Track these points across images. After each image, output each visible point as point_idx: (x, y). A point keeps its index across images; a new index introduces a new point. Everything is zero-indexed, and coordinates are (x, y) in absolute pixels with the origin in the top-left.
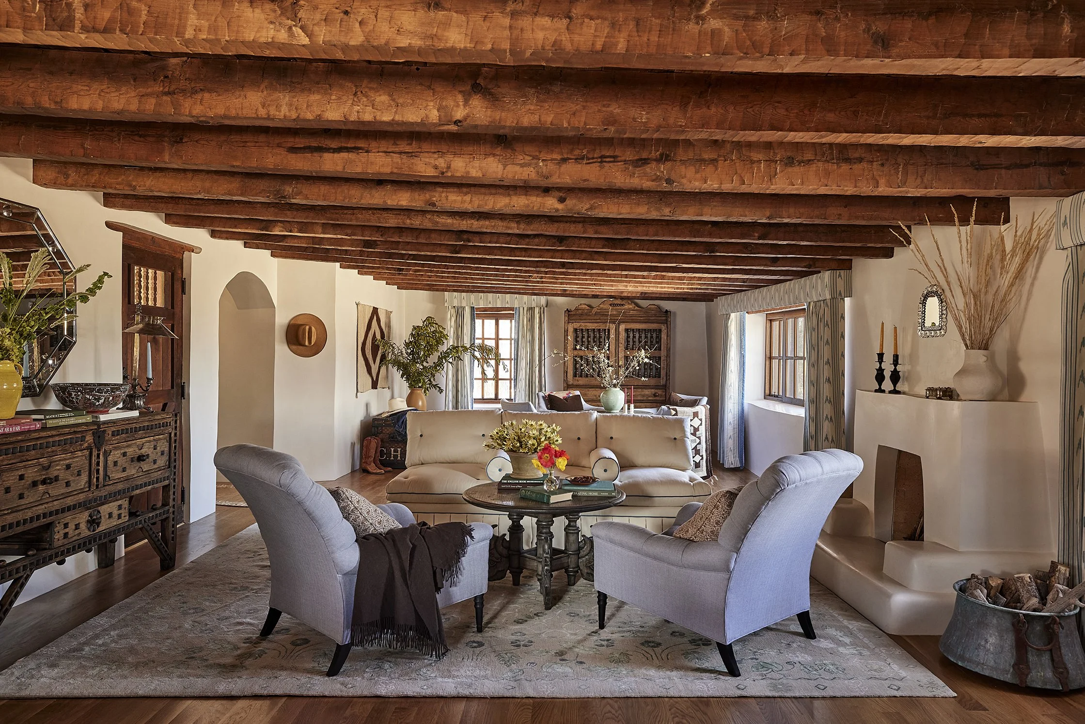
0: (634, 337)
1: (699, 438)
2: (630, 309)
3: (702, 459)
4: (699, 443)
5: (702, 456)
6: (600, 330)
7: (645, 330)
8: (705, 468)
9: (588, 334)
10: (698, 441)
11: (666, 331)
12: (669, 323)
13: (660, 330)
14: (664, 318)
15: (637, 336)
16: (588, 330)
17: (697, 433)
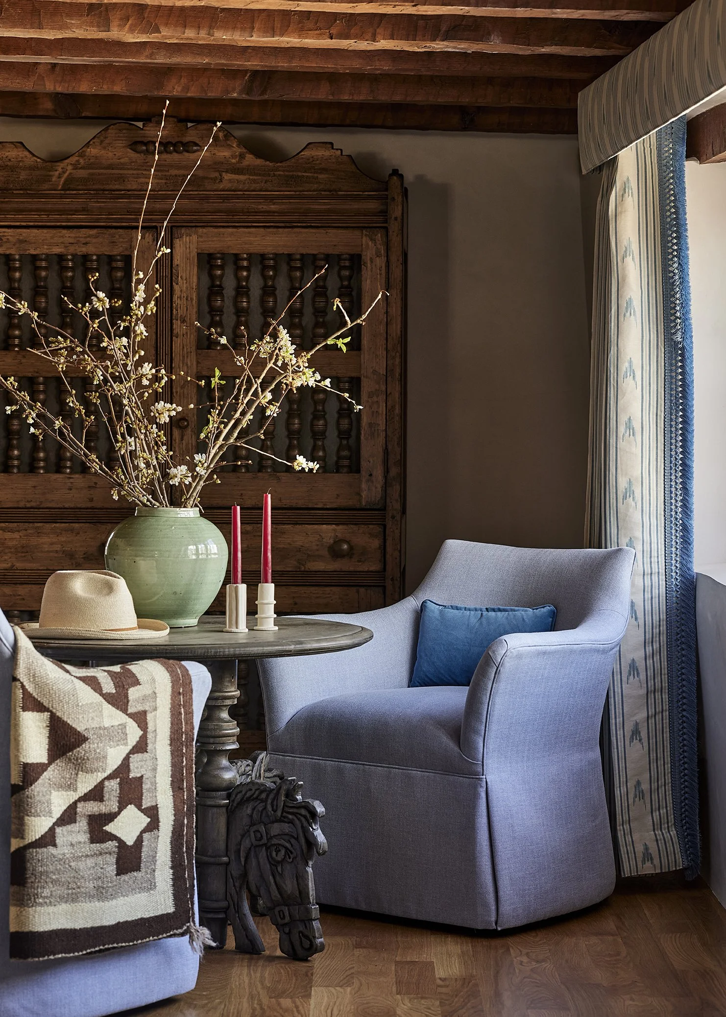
0: (241, 291)
1: (140, 719)
2: (216, 166)
3: (153, 825)
4: (141, 747)
5: (152, 813)
6: (86, 258)
7: (290, 257)
8: (164, 875)
9: (36, 277)
10: (134, 733)
11: (380, 262)
12: (394, 227)
13: (356, 261)
14: (373, 205)
15: (256, 284)
16: (35, 258)
17: (133, 693)
